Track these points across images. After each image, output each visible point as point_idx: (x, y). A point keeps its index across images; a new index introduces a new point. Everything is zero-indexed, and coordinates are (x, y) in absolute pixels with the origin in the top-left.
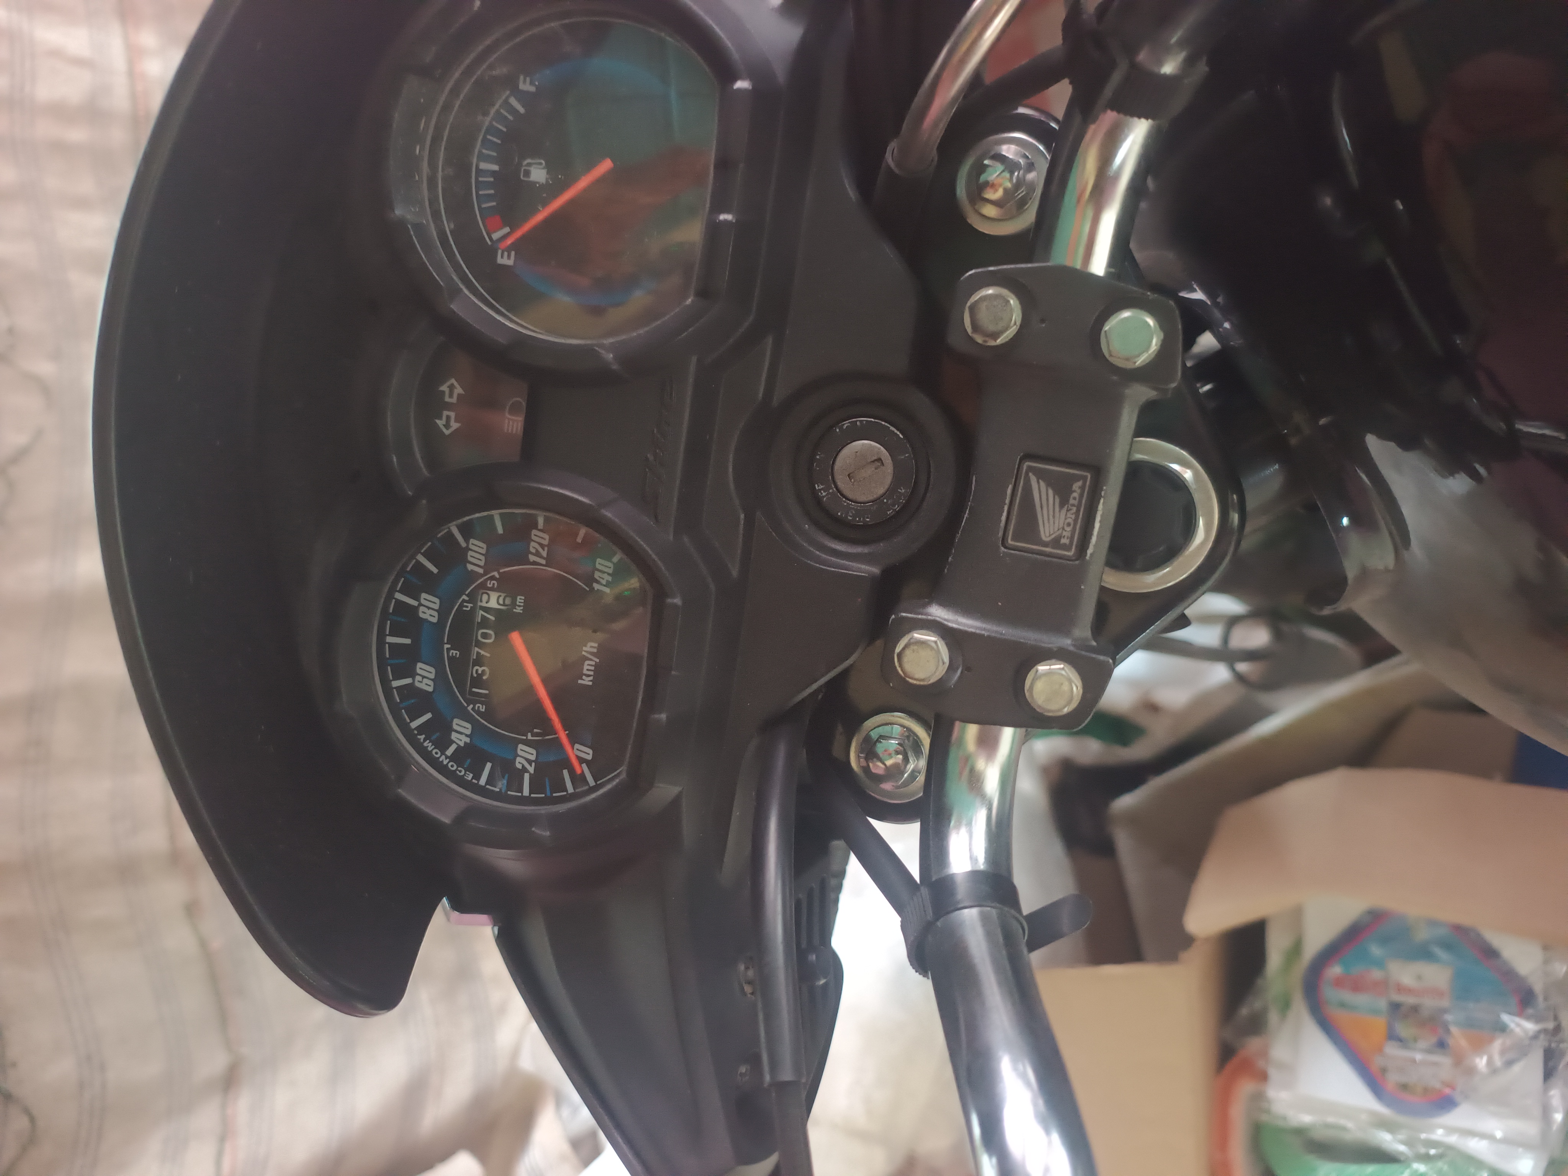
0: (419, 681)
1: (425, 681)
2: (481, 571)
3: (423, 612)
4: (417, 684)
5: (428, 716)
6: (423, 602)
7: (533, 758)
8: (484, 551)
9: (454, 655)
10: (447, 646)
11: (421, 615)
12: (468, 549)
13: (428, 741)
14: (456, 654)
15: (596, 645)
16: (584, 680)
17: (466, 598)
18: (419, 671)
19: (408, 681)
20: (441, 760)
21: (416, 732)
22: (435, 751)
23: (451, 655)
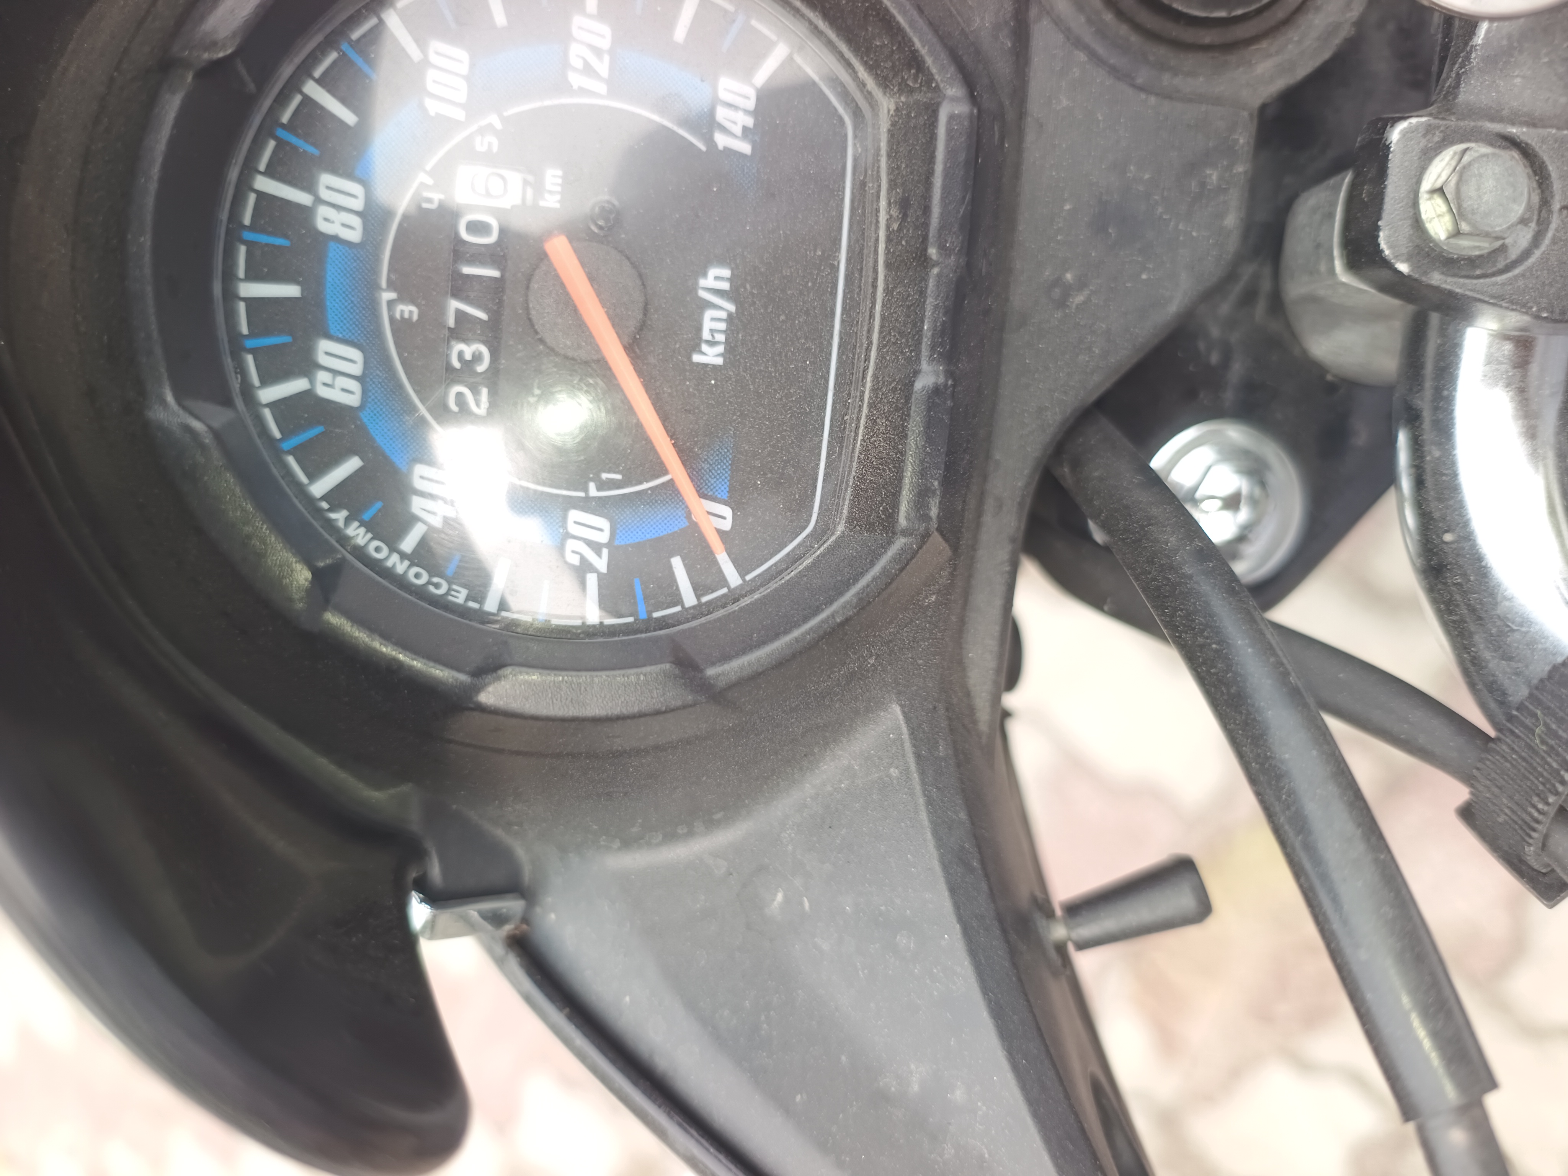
0: (325, 384)
1: (342, 381)
2: (459, 115)
3: (326, 220)
4: (323, 392)
5: (352, 465)
6: (324, 194)
7: (603, 537)
8: (464, 69)
9: (406, 316)
10: (387, 296)
11: (323, 227)
12: (426, 63)
13: (356, 524)
14: (411, 312)
15: (726, 273)
16: (705, 354)
17: (429, 181)
18: (323, 360)
19: (297, 385)
20: (389, 564)
21: (325, 505)
22: (376, 543)
23: (398, 316)
